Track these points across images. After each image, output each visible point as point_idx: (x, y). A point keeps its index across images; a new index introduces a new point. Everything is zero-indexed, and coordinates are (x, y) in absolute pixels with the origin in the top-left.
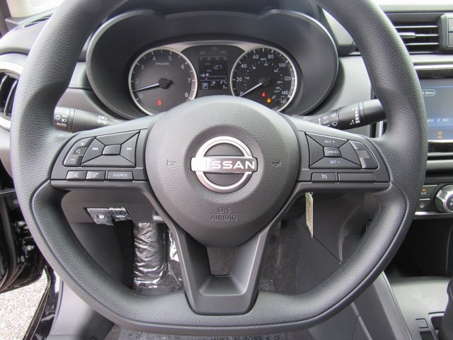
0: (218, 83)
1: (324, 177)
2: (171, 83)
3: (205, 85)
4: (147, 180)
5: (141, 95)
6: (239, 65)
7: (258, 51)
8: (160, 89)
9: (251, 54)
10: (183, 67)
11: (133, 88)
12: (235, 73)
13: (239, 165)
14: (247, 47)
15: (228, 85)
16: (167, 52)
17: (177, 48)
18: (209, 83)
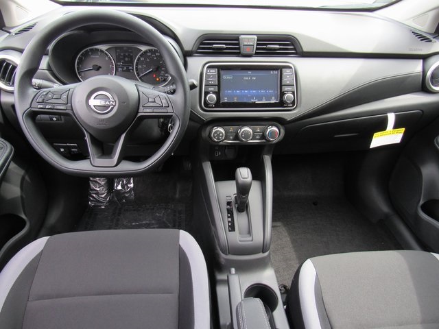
0: (127, 68)
1: (148, 110)
2: (100, 67)
3: (120, 69)
4: (72, 110)
5: (83, 74)
6: (139, 58)
7: (150, 51)
8: (93, 71)
9: (146, 52)
10: (107, 58)
11: (78, 70)
12: (137, 63)
13: (108, 103)
14: (144, 48)
15: (133, 70)
16: (97, 50)
17: (103, 47)
18: (123, 68)
